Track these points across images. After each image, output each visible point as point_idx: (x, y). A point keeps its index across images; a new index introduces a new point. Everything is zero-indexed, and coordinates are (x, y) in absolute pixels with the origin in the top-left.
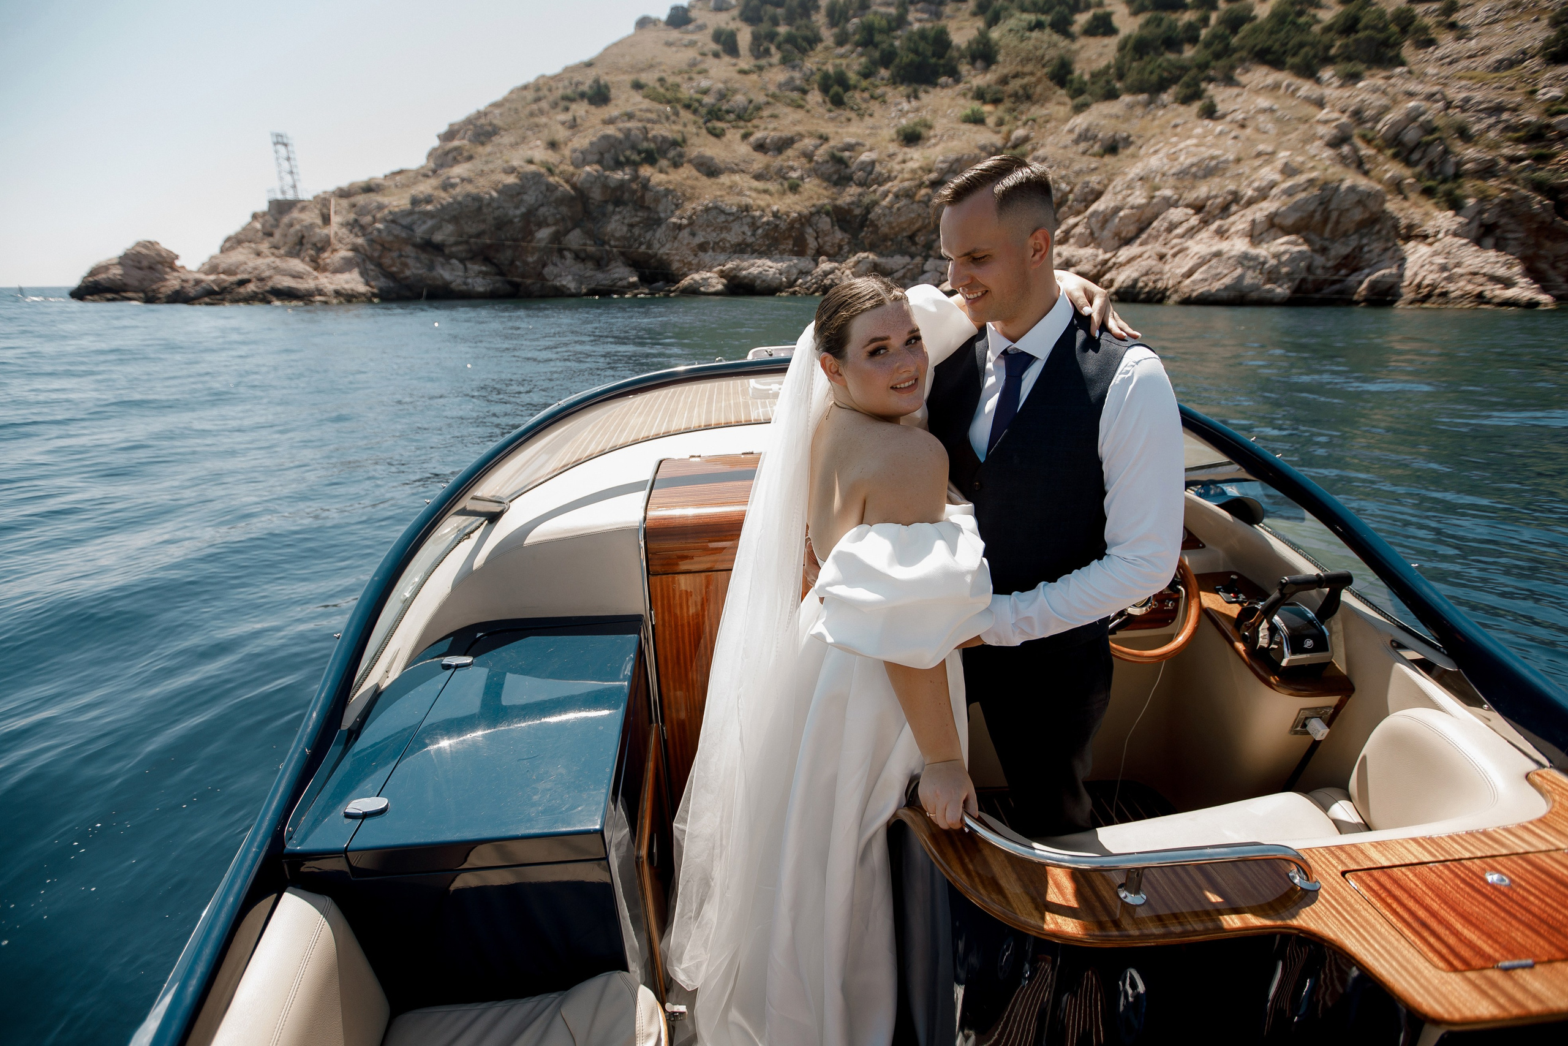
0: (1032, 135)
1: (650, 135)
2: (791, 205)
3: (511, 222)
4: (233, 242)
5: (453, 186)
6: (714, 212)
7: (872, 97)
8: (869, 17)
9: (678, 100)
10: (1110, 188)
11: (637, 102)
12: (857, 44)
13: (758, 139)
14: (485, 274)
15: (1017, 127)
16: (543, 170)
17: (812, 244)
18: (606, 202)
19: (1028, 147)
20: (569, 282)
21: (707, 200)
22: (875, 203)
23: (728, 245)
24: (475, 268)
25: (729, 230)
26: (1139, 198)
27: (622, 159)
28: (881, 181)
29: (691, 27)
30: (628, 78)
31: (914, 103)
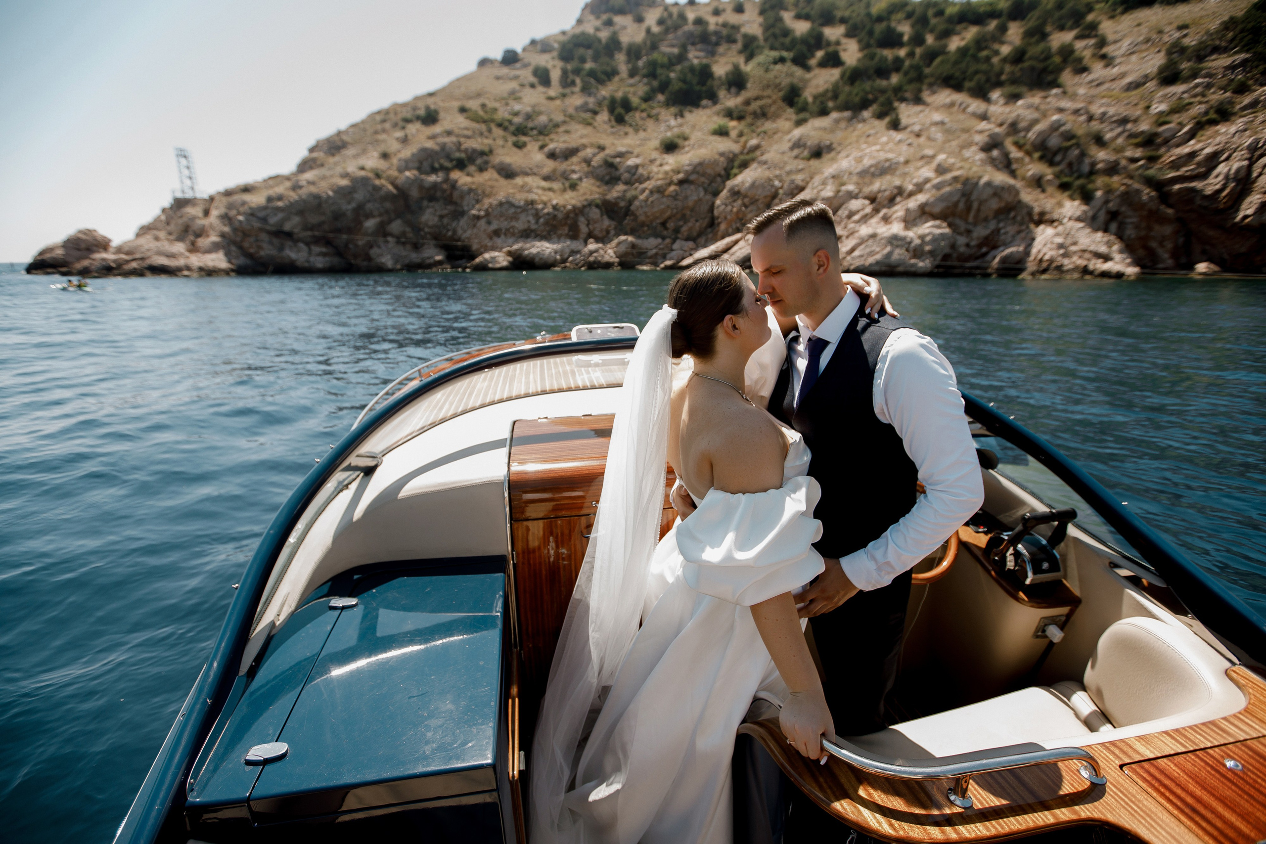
0: (763, 143)
1: (463, 147)
2: (569, 200)
3: (344, 214)
4: (144, 230)
5: (301, 187)
6: (506, 206)
7: (649, 116)
8: (655, 55)
9: (492, 121)
10: (810, 185)
11: (461, 121)
12: (645, 76)
13: (550, 150)
14: (324, 255)
15: (752, 138)
16: (370, 175)
17: (584, 229)
18: (422, 199)
19: (758, 153)
20: (387, 261)
21: (501, 196)
22: (635, 198)
23: (516, 231)
24: (316, 249)
25: (517, 219)
26: (828, 192)
27: (437, 165)
28: (642, 180)
29: (518, 65)
30: (456, 104)
31: (679, 120)
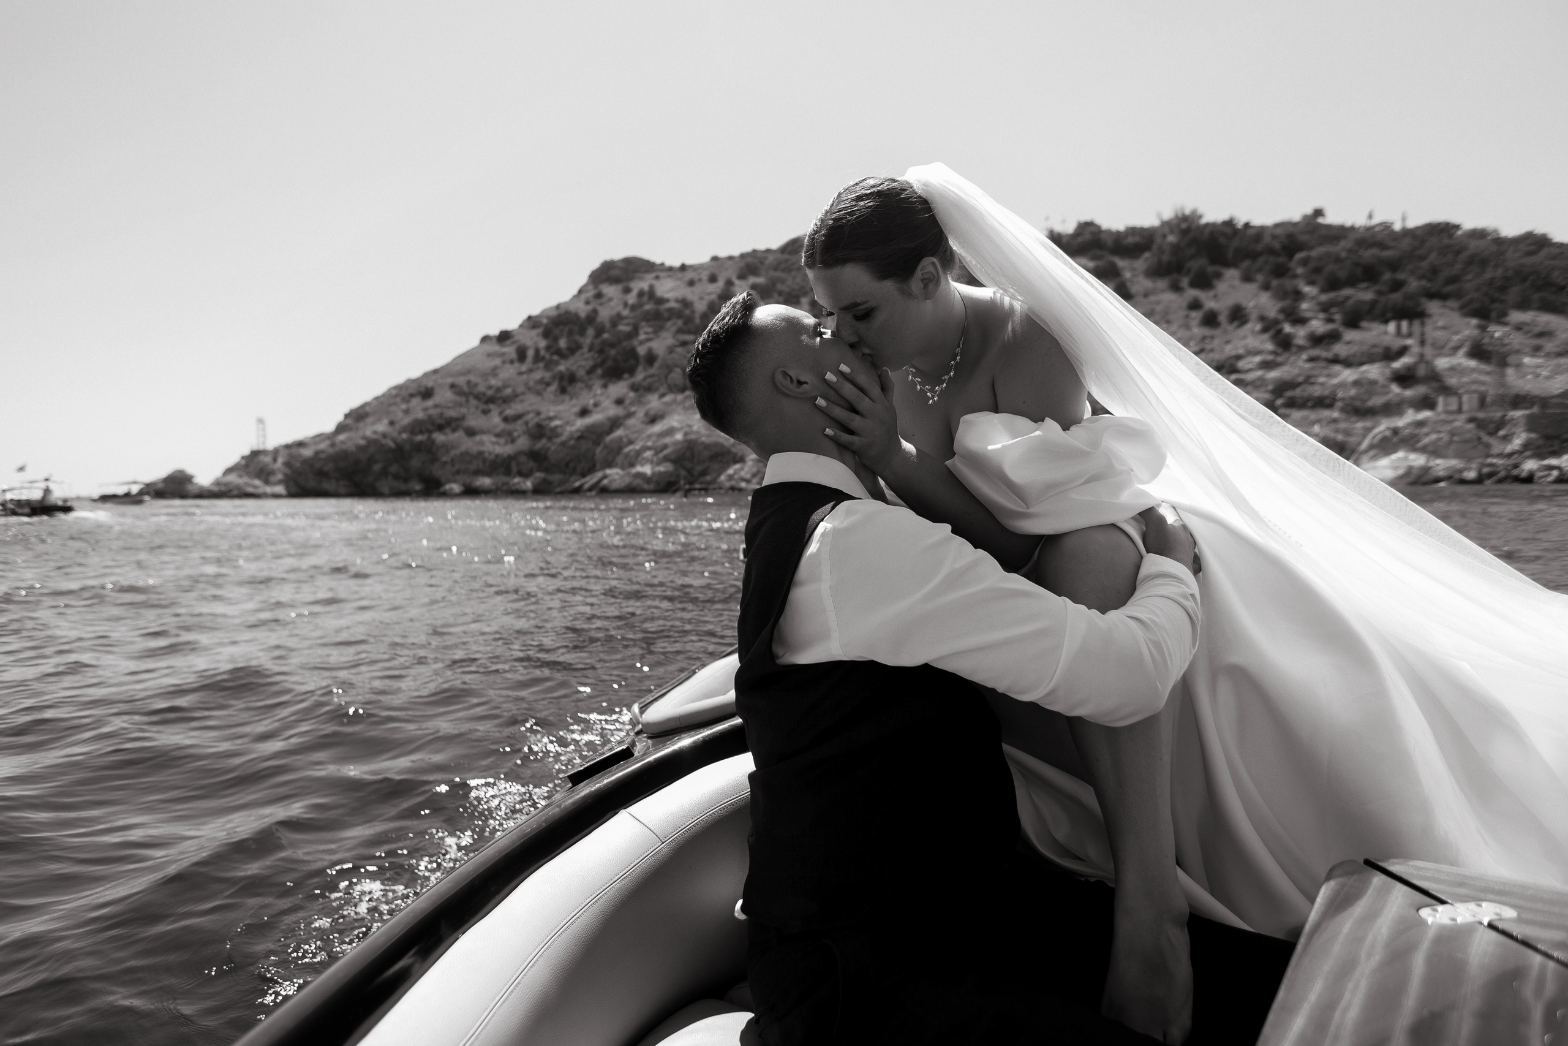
0: (635, 411)
1: (444, 416)
2: (506, 450)
3: (361, 462)
4: (229, 471)
6: (466, 455)
7: (585, 387)
9: (472, 393)
10: (637, 440)
11: (449, 395)
12: (597, 352)
13: (505, 415)
14: (346, 484)
15: (634, 406)
16: (382, 437)
17: (514, 468)
18: (412, 451)
19: (628, 419)
20: (386, 490)
21: (463, 448)
22: (550, 448)
23: (468, 471)
24: (342, 483)
25: (471, 463)
26: (641, 445)
27: (424, 429)
28: (556, 436)
29: (508, 343)
30: (449, 381)
31: (602, 391)
